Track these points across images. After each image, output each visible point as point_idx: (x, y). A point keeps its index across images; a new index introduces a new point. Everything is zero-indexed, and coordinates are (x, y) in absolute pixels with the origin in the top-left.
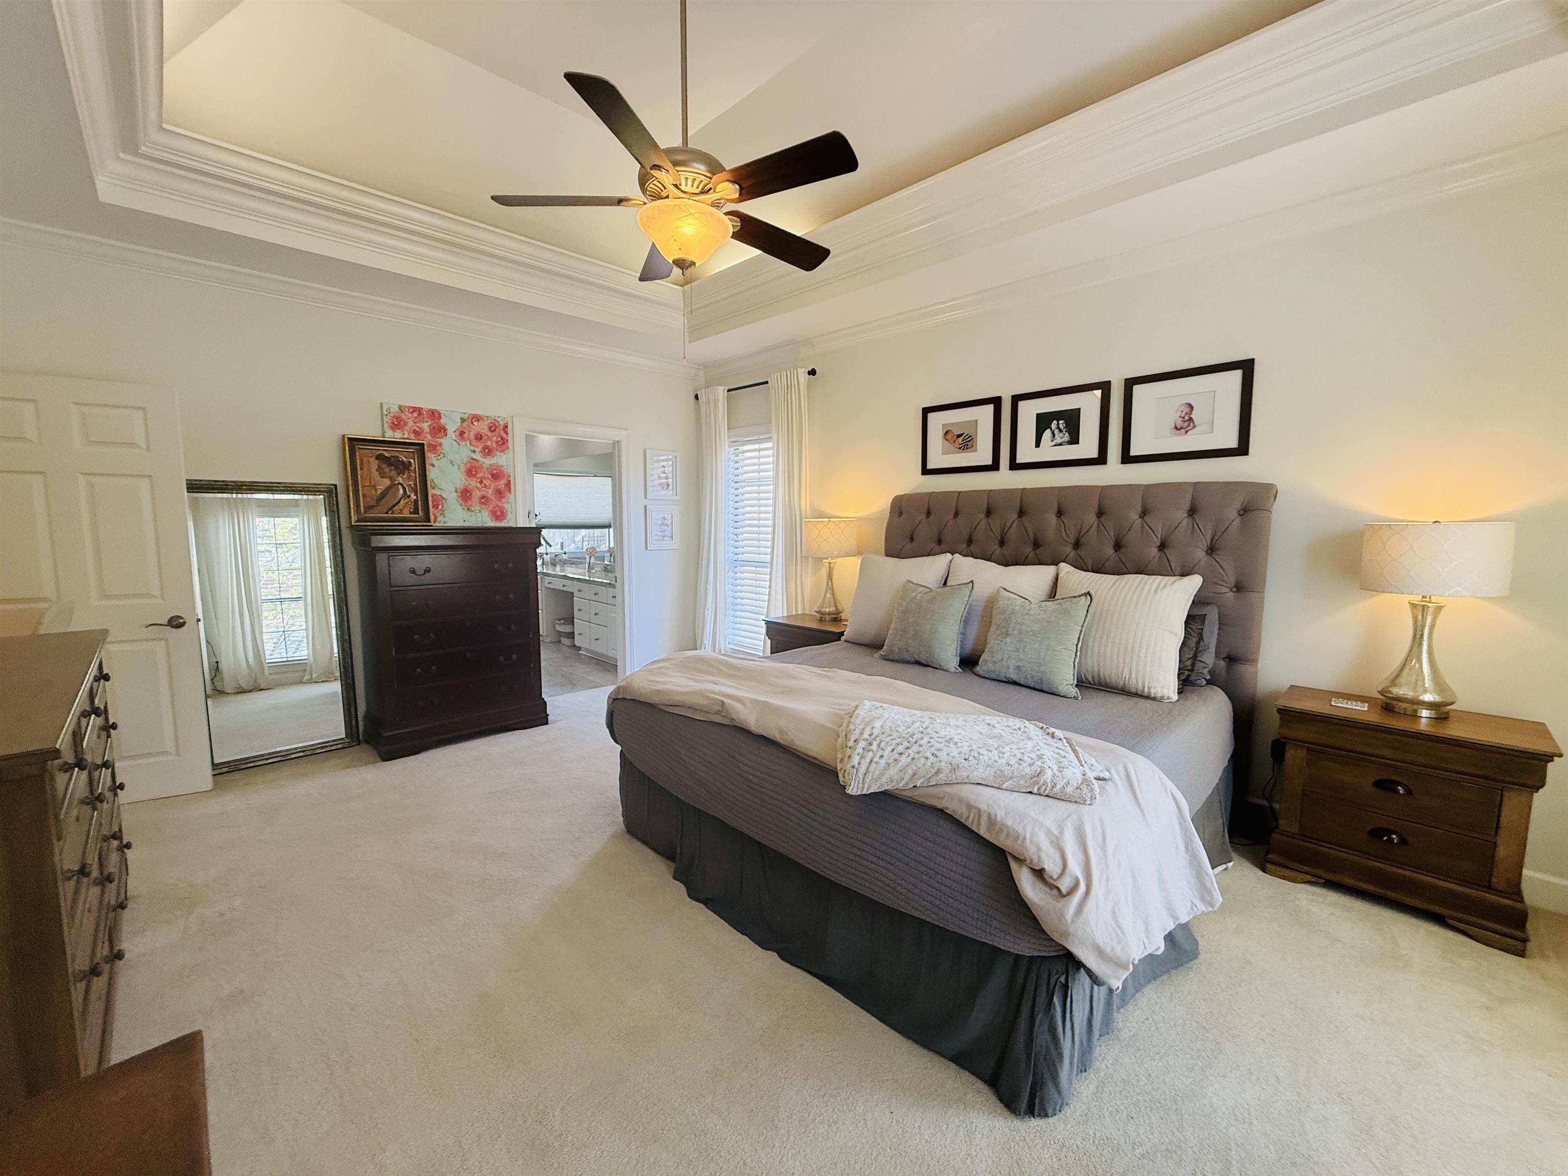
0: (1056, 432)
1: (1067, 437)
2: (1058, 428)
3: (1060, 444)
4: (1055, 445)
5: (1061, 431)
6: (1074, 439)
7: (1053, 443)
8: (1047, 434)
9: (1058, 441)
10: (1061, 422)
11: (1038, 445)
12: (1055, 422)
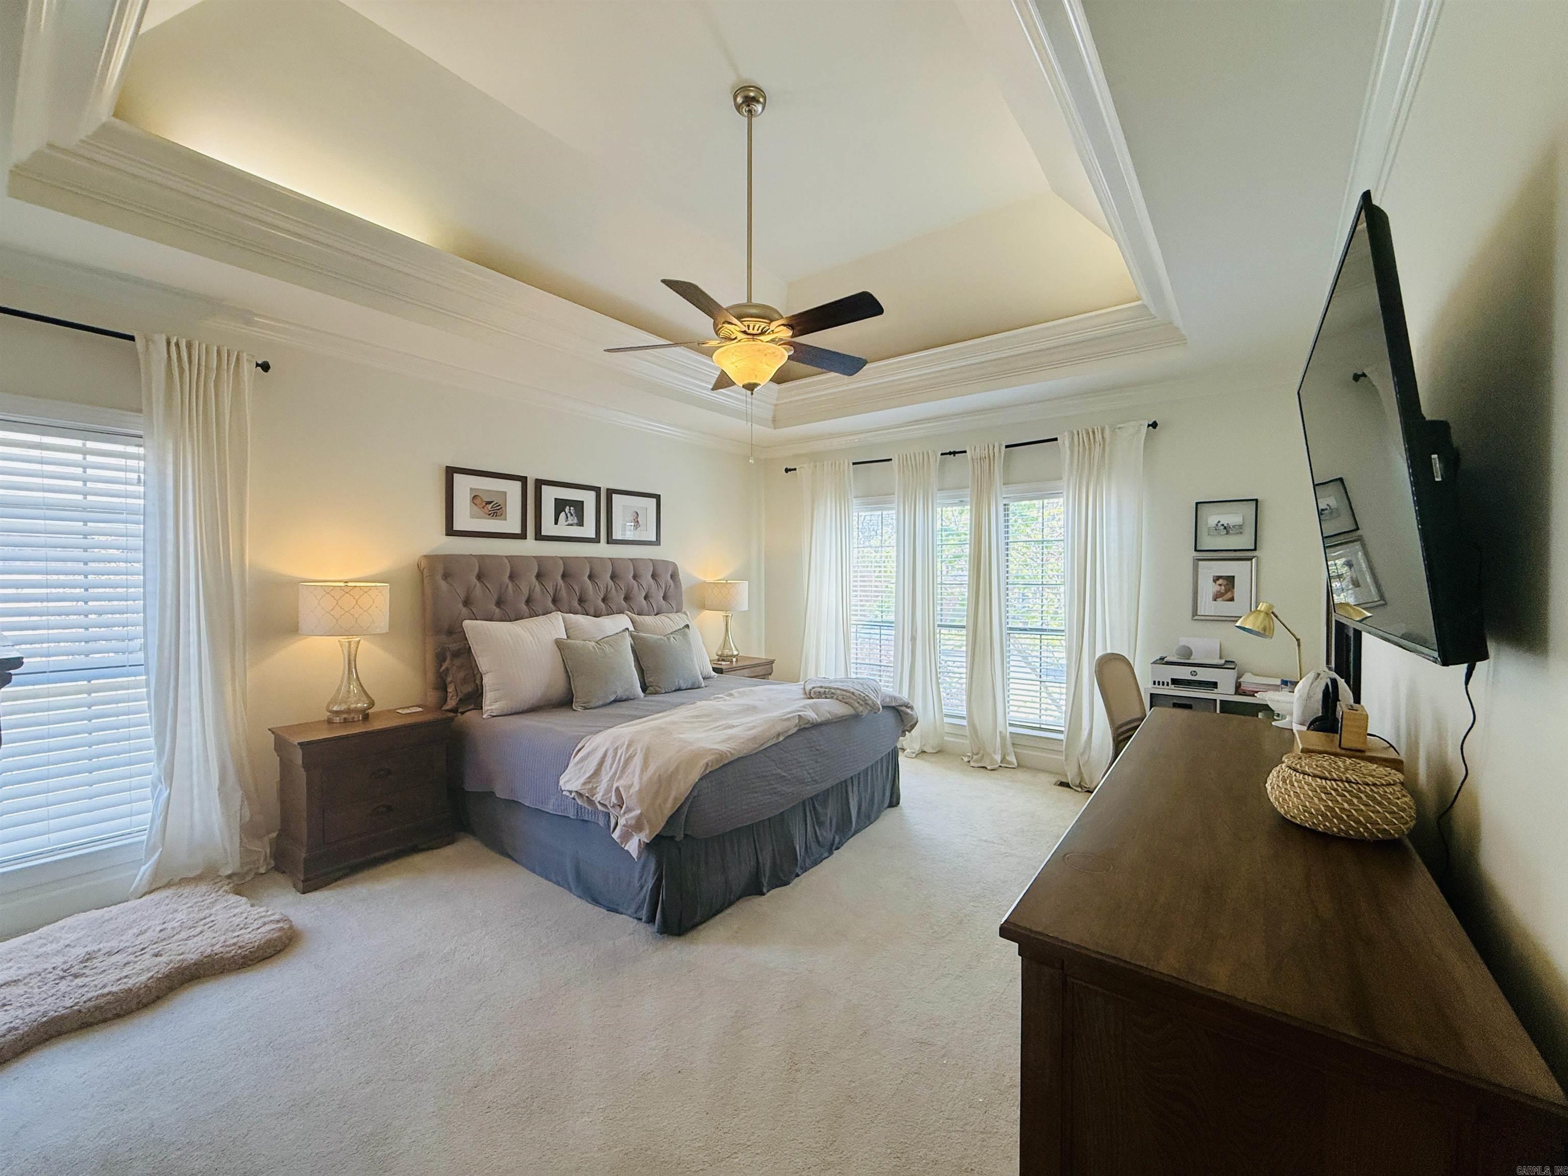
0: (569, 515)
1: (575, 521)
2: (570, 512)
3: (572, 525)
4: (568, 525)
5: (572, 515)
6: (581, 523)
7: (567, 523)
8: (563, 515)
9: (570, 522)
10: (572, 508)
11: (556, 523)
12: (568, 507)
